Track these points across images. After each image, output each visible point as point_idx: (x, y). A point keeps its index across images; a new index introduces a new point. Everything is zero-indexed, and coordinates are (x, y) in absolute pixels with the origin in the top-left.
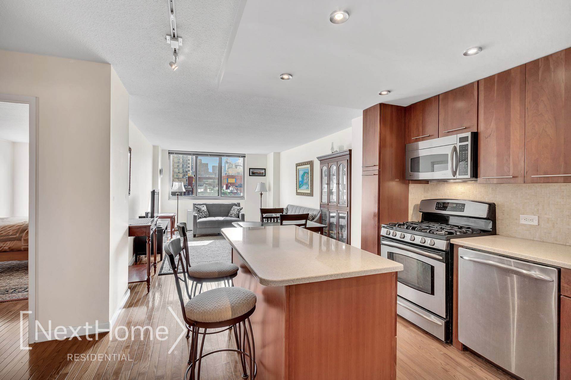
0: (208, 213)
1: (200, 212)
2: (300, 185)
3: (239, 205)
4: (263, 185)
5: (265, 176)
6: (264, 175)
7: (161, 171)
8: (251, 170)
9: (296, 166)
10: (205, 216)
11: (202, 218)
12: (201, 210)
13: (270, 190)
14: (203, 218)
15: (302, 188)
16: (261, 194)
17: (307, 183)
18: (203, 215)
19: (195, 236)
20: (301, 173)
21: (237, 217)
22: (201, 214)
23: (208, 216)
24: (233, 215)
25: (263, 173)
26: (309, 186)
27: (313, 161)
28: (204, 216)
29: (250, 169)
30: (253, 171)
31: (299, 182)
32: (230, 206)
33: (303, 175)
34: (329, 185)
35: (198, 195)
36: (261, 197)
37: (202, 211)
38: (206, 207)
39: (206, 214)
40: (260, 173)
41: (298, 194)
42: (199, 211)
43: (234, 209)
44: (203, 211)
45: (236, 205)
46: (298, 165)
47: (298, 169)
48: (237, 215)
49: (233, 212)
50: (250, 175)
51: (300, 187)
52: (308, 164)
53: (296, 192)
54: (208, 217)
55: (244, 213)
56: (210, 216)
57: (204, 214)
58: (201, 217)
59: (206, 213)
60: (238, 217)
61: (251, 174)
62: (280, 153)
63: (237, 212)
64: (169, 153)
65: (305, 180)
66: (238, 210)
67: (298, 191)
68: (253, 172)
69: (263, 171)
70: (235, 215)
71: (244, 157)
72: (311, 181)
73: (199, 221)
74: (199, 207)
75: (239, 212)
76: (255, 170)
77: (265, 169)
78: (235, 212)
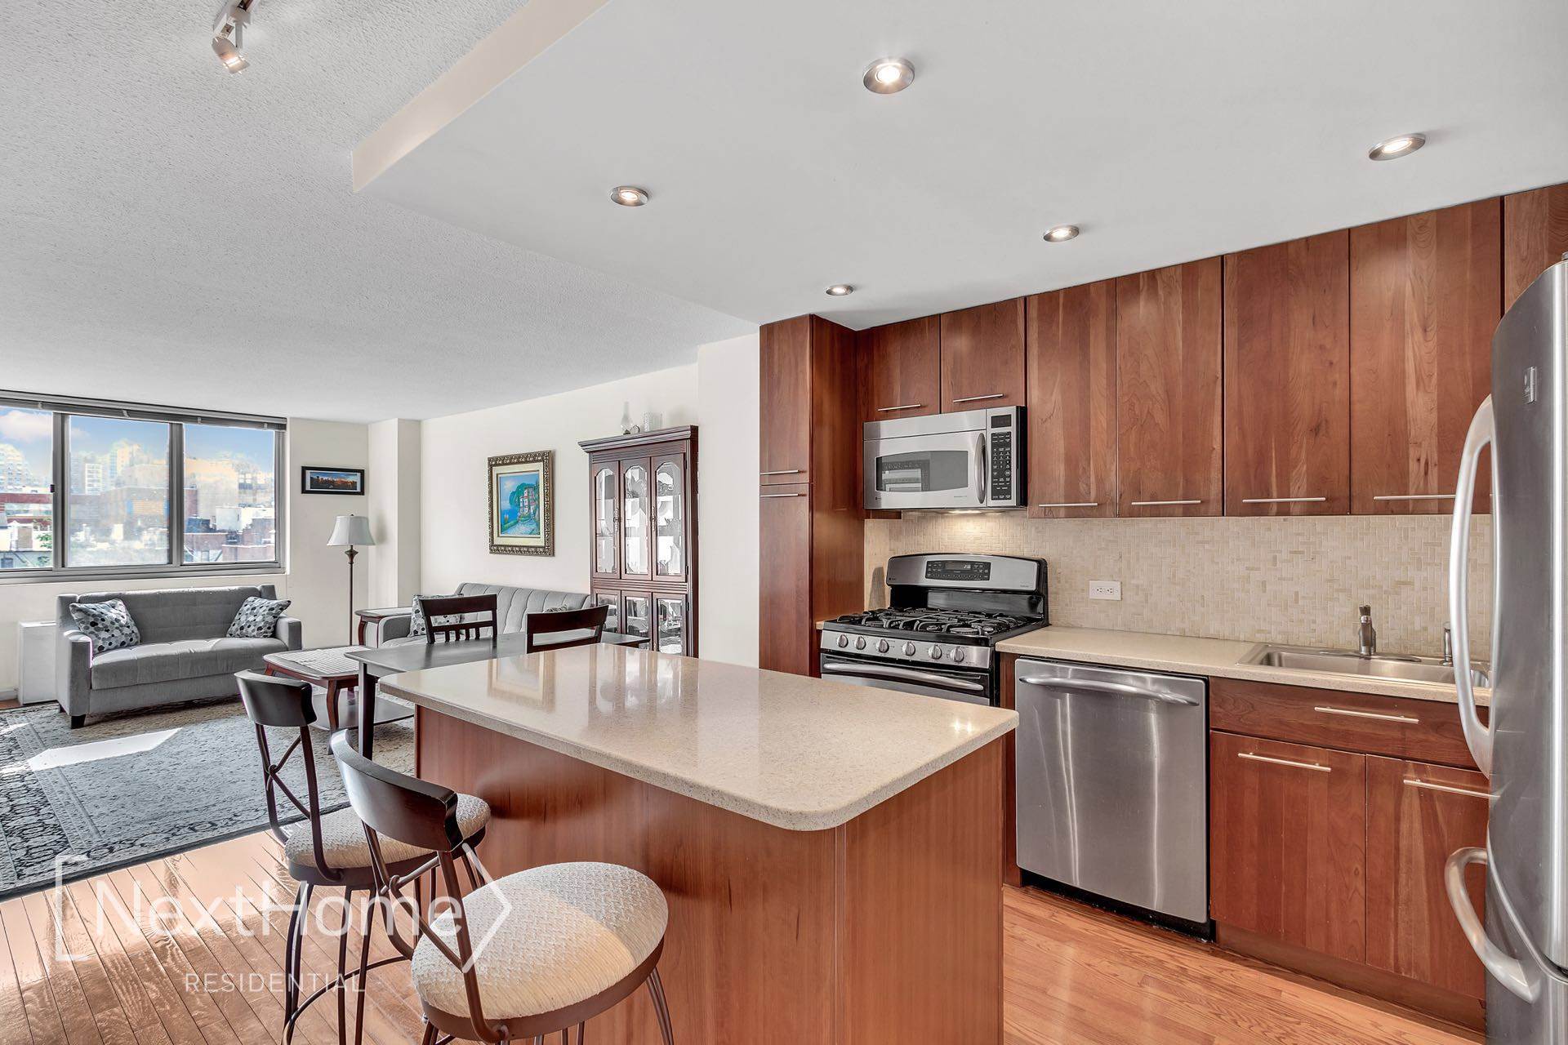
0: (136, 630)
1: (99, 630)
2: (505, 522)
3: (269, 592)
4: (357, 524)
5: (362, 493)
6: (359, 490)
8: (308, 473)
9: (491, 467)
10: (123, 644)
11: (108, 650)
12: (103, 620)
13: (382, 537)
14: (116, 648)
15: (511, 532)
16: (352, 554)
17: (531, 518)
18: (113, 640)
19: (77, 722)
20: (509, 487)
21: (269, 634)
22: (104, 635)
23: (135, 640)
24: (250, 630)
25: (354, 484)
26: (538, 525)
27: (554, 452)
28: (117, 641)
29: (304, 469)
30: (315, 477)
31: (502, 513)
32: (235, 599)
33: (517, 494)
34: (622, 523)
35: (69, 564)
36: (351, 563)
37: (107, 623)
38: (128, 608)
39: (126, 636)
40: (345, 485)
41: (495, 549)
42: (94, 623)
43: (254, 609)
44: (112, 623)
45: (258, 594)
46: (496, 462)
47: (497, 475)
48: (269, 628)
49: (251, 618)
50: (304, 491)
51: (503, 530)
52: (535, 461)
53: (488, 544)
54: (136, 644)
55: (297, 620)
56: (143, 640)
57: (117, 633)
58: (106, 646)
59: (126, 631)
60: (274, 635)
61: (308, 488)
62: (419, 422)
63: (270, 619)
65: (525, 507)
66: (272, 609)
67: (497, 541)
68: (318, 480)
69: (356, 478)
70: (260, 629)
71: (283, 427)
72: (546, 510)
73: (94, 662)
74: (95, 609)
75: (274, 617)
76: (325, 475)
77: (362, 472)
78: (259, 619)
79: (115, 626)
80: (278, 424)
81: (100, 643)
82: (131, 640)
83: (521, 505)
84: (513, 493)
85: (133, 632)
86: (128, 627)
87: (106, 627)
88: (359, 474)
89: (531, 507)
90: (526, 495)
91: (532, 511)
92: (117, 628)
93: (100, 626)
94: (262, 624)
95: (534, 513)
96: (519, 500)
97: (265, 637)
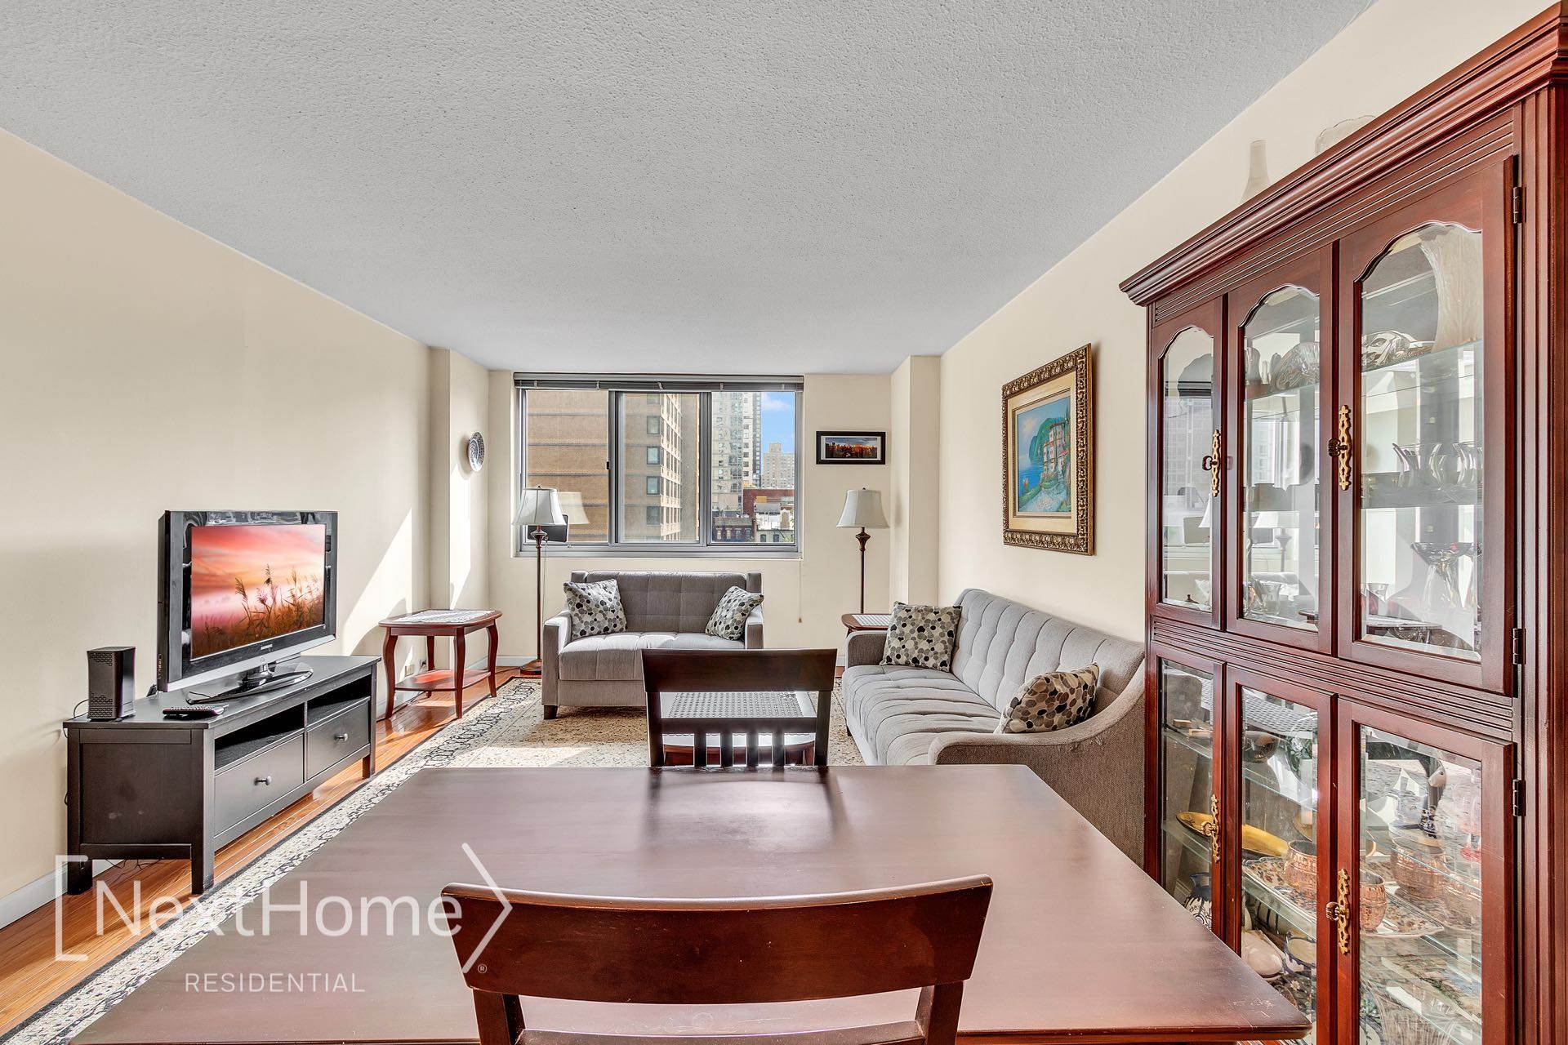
0: (623, 617)
1: (582, 612)
3: (753, 582)
4: (868, 501)
5: (883, 462)
6: (879, 458)
7: (474, 447)
8: (823, 438)
9: (1006, 398)
10: (606, 629)
11: (591, 635)
12: (588, 602)
13: (898, 521)
14: (599, 633)
15: (1032, 508)
16: (863, 538)
17: (1059, 480)
18: (595, 625)
19: (551, 713)
20: (1029, 428)
21: (736, 636)
22: (587, 618)
23: (619, 626)
24: (721, 627)
25: (874, 450)
26: (1069, 494)
27: (1097, 346)
28: (599, 626)
29: (819, 434)
30: (830, 444)
32: (716, 588)
33: (1040, 440)
34: (1232, 474)
35: (622, 539)
36: (863, 550)
37: (592, 606)
38: (618, 589)
39: (610, 620)
40: (861, 453)
41: (1014, 537)
42: (580, 604)
43: (729, 602)
44: (597, 606)
45: (740, 582)
46: (1012, 390)
47: (1014, 412)
48: (736, 628)
49: (724, 614)
50: (819, 461)
51: (1020, 505)
52: (1064, 372)
53: (1002, 528)
54: (621, 631)
56: (629, 628)
57: (600, 617)
58: (588, 631)
59: (611, 615)
60: (742, 637)
61: (823, 457)
62: (939, 357)
63: (738, 617)
64: (517, 383)
65: (1049, 461)
66: (746, 604)
67: (1015, 524)
68: (833, 447)
69: (876, 443)
70: (728, 627)
71: (800, 386)
72: (1081, 465)
73: (567, 648)
74: (584, 589)
75: (743, 615)
76: (841, 440)
77: (882, 435)
78: (729, 615)
79: (599, 609)
80: (795, 384)
81: (583, 627)
82: (615, 626)
83: (1045, 460)
84: (1035, 438)
85: (618, 617)
86: (613, 611)
87: (591, 609)
88: (879, 438)
89: (1060, 460)
90: (1051, 439)
91: (1060, 468)
92: (600, 612)
93: (584, 608)
94: (730, 623)
95: (1064, 472)
96: (1042, 450)
97: (731, 638)
